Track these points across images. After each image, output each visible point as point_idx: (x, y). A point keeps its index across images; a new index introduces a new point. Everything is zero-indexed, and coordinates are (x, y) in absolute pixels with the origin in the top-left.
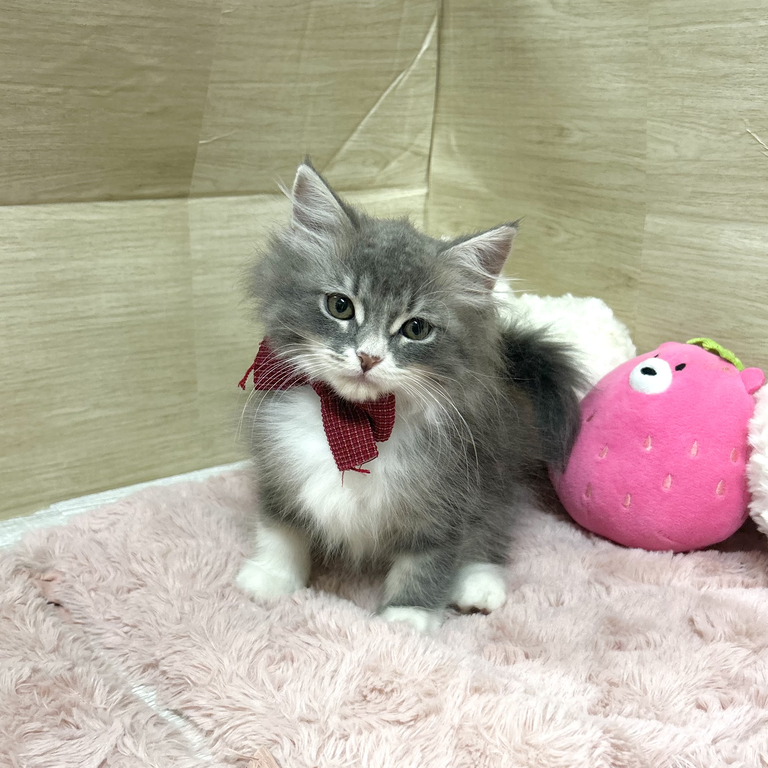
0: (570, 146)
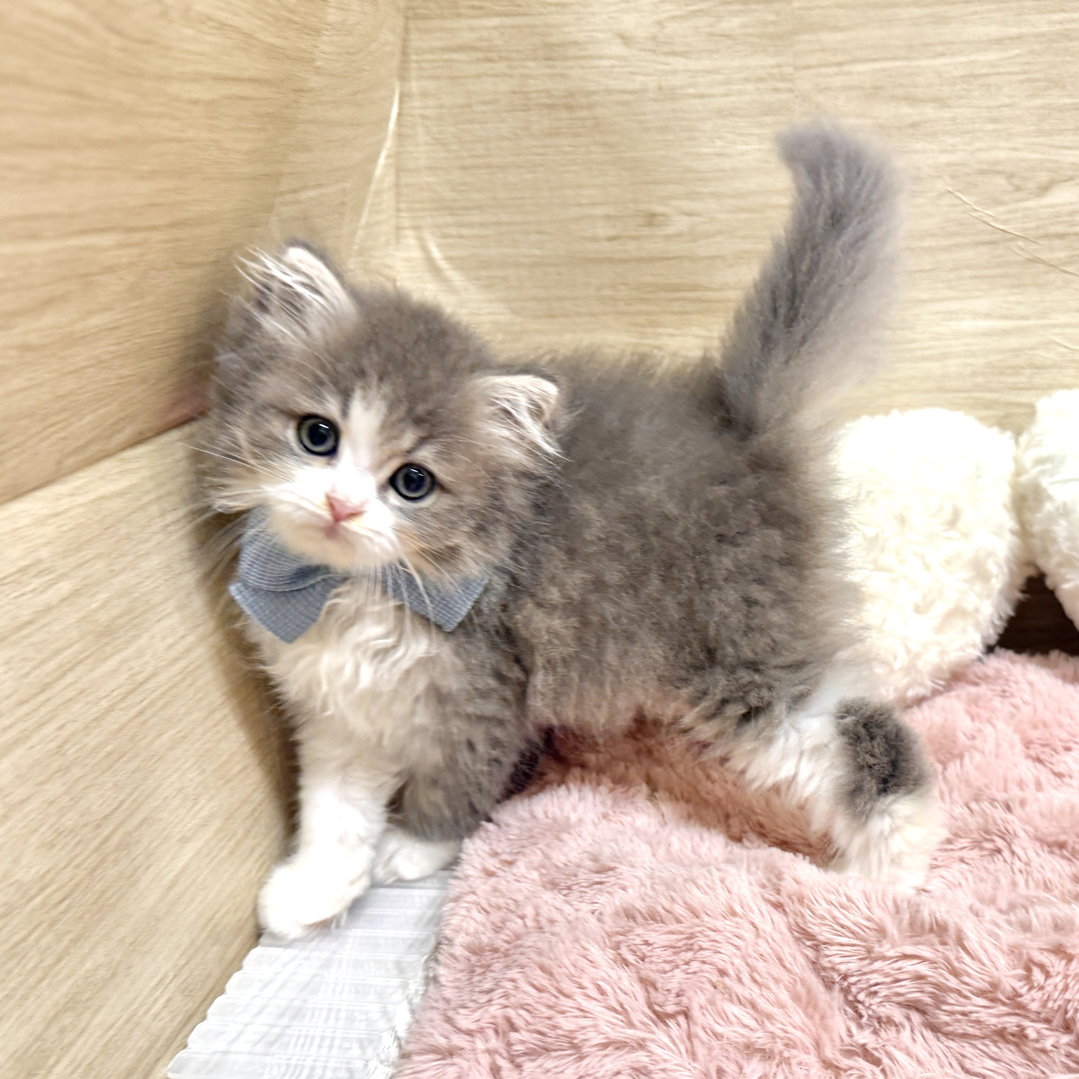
0: (668, 238)
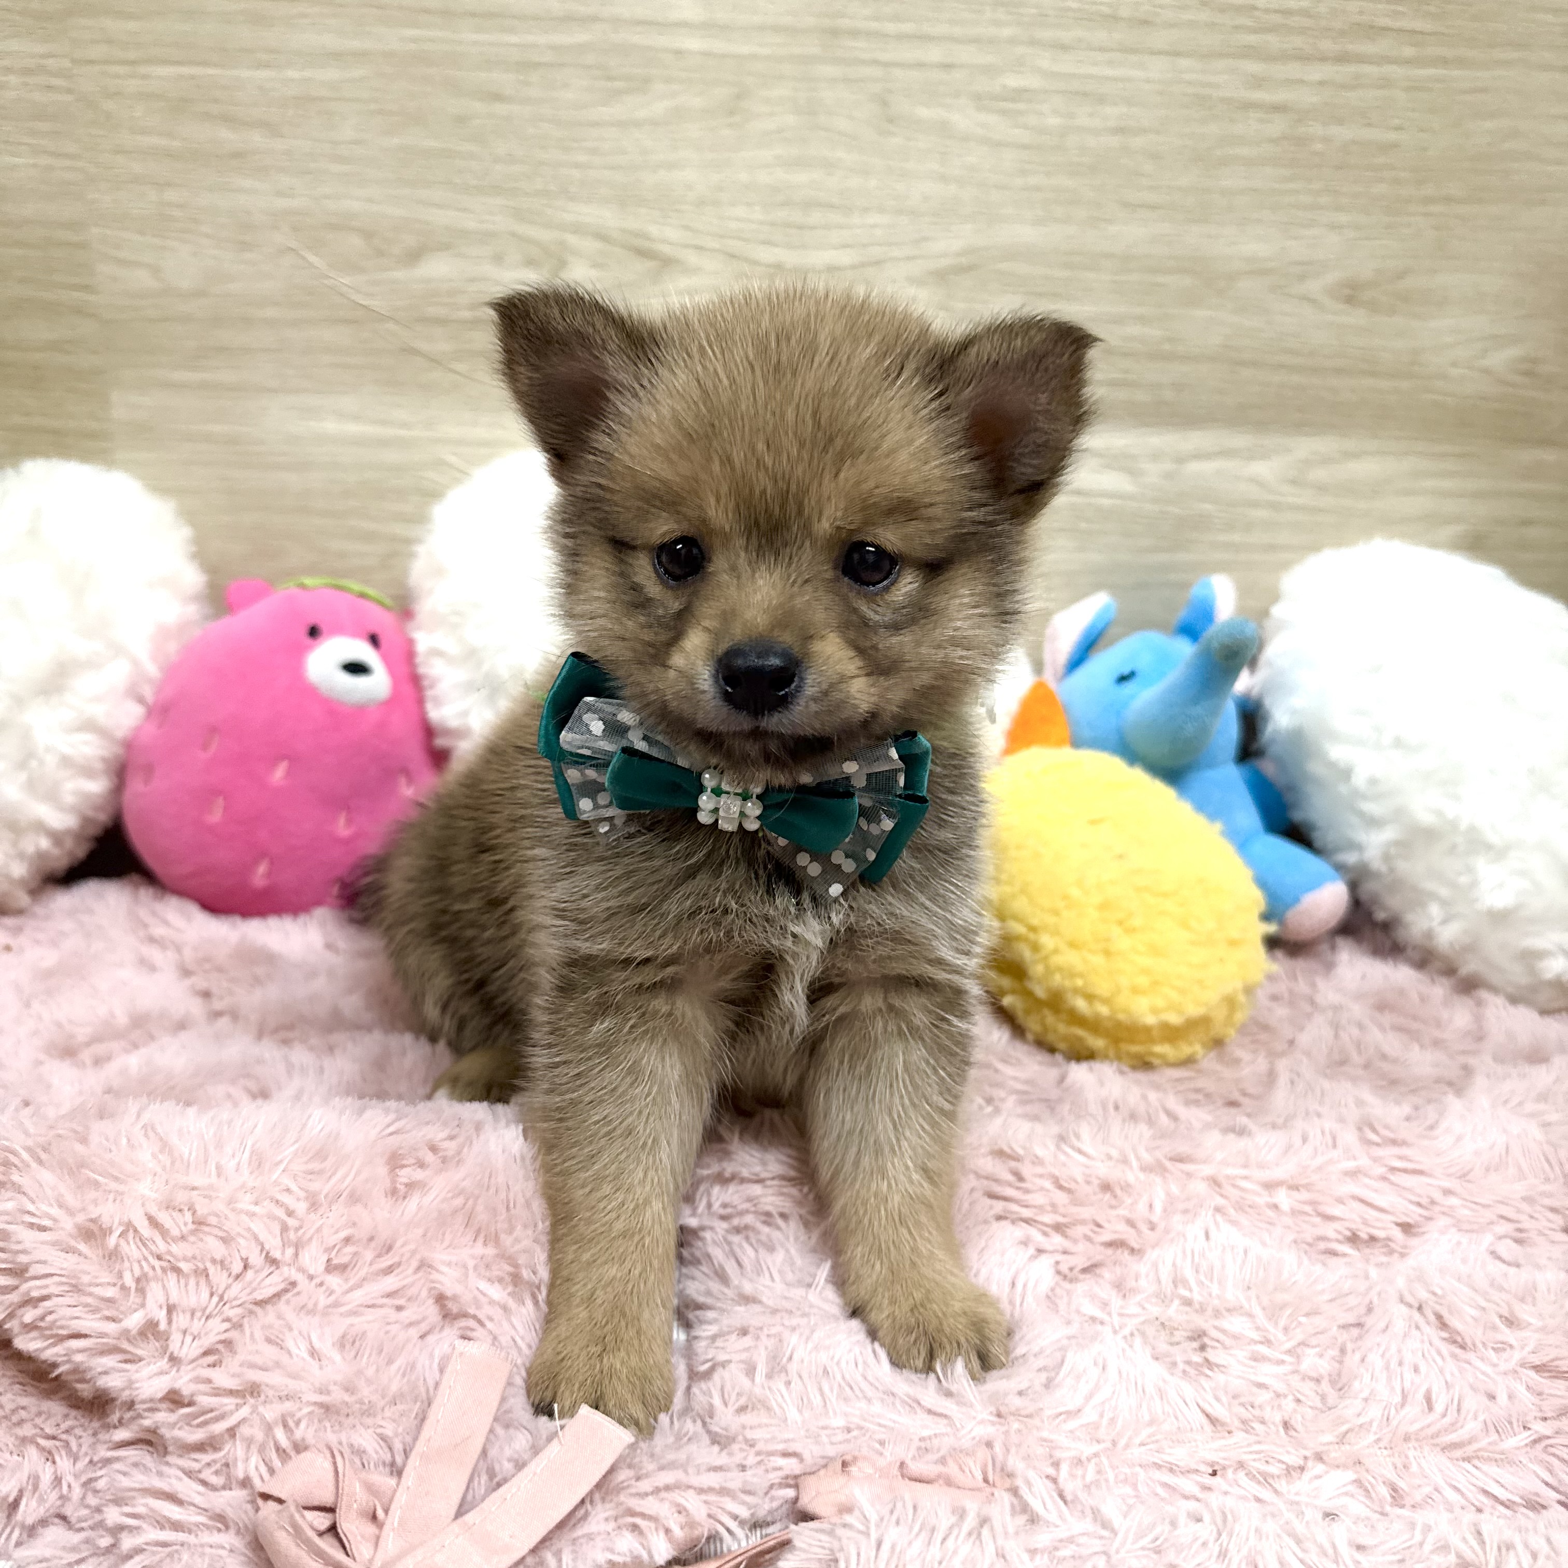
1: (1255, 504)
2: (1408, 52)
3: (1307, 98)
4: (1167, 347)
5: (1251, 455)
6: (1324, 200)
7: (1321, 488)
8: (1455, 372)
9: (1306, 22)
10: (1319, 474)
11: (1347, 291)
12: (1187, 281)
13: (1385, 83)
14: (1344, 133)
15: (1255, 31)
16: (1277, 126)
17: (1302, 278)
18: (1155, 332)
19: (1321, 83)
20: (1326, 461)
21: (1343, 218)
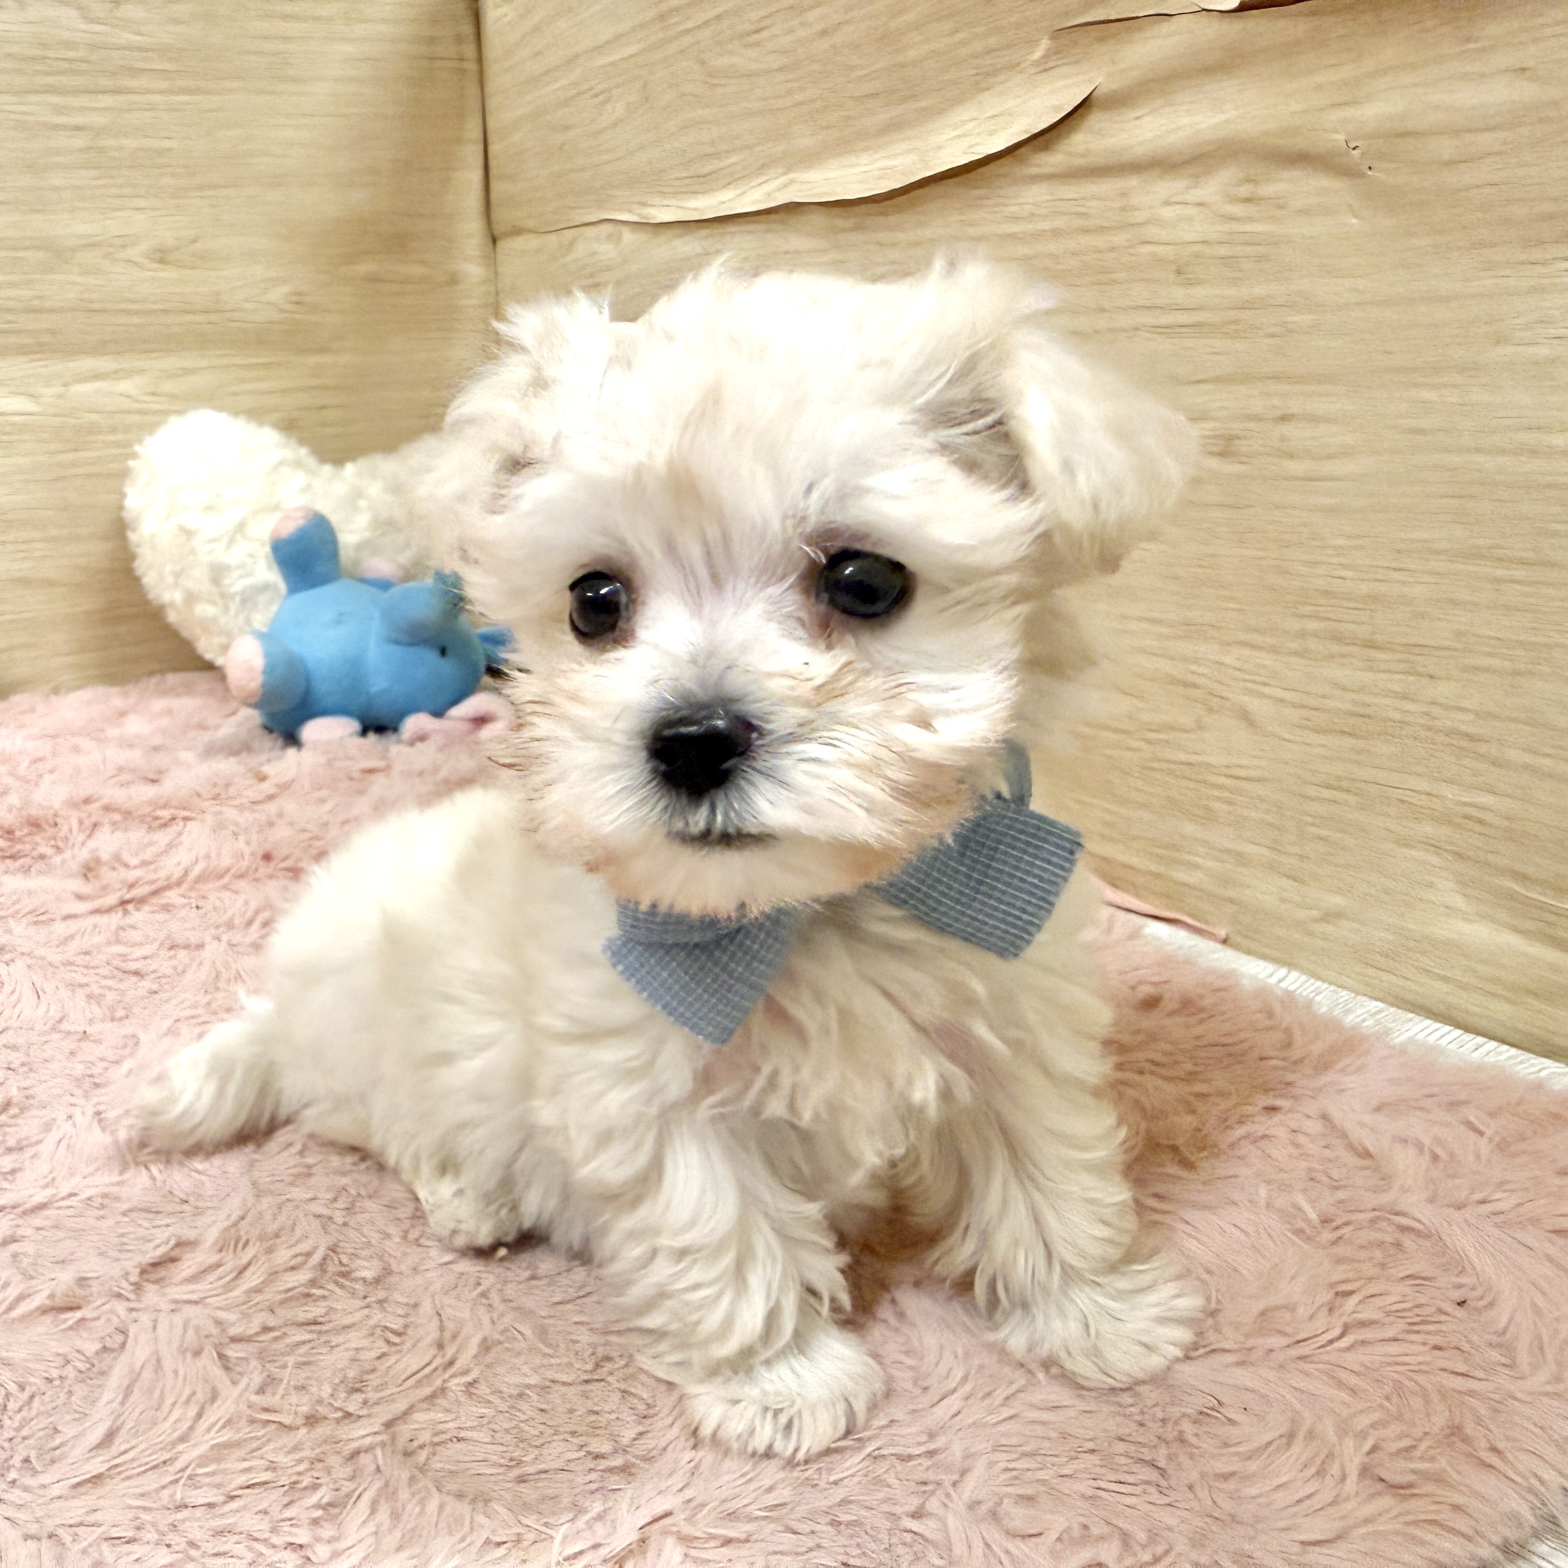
1: (129, 412)
2: (165, 85)
3: (99, 120)
4: (36, 303)
5: (116, 375)
6: (127, 191)
7: (173, 397)
8: (248, 306)
9: (84, 66)
10: (169, 386)
11: (159, 255)
12: (40, 255)
13: (151, 107)
14: (130, 143)
15: (49, 74)
16: (79, 141)
17: (124, 247)
18: (25, 293)
19: (105, 109)
20: (171, 375)
21: (142, 203)
